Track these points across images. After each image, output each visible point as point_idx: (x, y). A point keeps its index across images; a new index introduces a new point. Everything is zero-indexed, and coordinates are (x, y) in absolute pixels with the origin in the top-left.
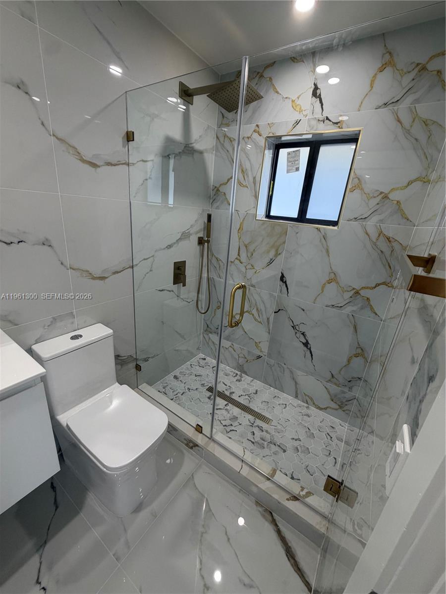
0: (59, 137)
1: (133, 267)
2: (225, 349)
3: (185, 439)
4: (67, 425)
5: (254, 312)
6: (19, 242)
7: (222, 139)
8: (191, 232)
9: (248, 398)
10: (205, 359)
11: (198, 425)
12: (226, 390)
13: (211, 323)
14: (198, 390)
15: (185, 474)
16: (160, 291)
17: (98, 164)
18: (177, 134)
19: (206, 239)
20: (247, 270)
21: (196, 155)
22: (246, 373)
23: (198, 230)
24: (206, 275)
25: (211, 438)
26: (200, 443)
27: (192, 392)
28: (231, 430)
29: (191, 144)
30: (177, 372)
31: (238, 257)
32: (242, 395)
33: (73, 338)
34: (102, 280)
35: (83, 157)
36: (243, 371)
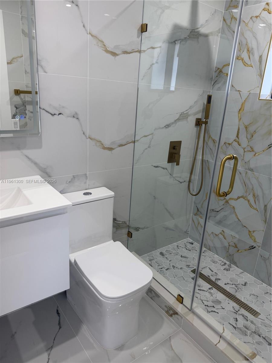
0: (93, 35)
1: (134, 142)
2: (215, 235)
3: (166, 306)
4: (75, 261)
5: (251, 198)
6: (59, 114)
7: (228, 21)
8: (189, 113)
9: (235, 287)
10: (192, 244)
11: (179, 295)
12: (212, 275)
13: (202, 207)
14: (182, 269)
15: (163, 335)
16: (154, 167)
17: (117, 53)
18: (184, 21)
19: (204, 120)
20: (245, 153)
21: (201, 39)
22: (235, 264)
23: (197, 112)
24: (201, 158)
25: (191, 310)
26: (180, 312)
27: (176, 270)
28: (212, 311)
29: (197, 28)
30: (163, 250)
31: (237, 139)
32: (228, 283)
33: (85, 194)
34: (110, 150)
35: (107, 48)
36: (233, 262)
